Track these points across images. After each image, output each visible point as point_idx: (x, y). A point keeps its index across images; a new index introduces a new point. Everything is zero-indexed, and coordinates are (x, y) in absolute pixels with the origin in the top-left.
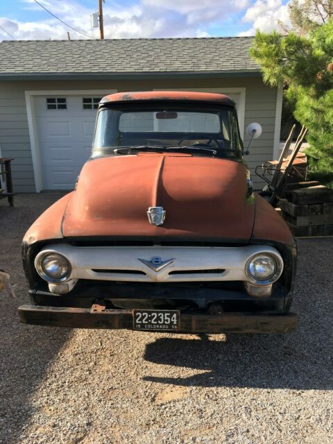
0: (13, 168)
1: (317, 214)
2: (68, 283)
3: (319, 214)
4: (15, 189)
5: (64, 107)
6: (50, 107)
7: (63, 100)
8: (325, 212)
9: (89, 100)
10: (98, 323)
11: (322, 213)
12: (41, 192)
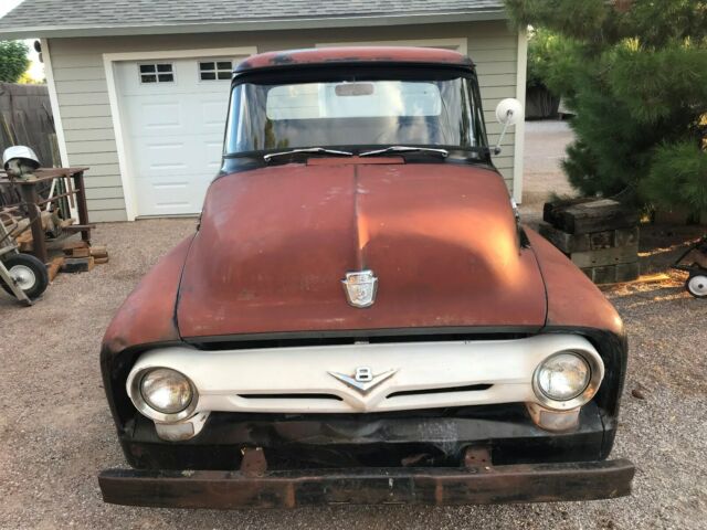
0: (87, 182)
1: (604, 248)
2: (192, 420)
3: (608, 247)
4: (92, 218)
5: (169, 78)
6: (146, 79)
7: (168, 67)
8: (616, 244)
9: (210, 66)
10: (255, 498)
11: (612, 245)
12: (136, 220)
